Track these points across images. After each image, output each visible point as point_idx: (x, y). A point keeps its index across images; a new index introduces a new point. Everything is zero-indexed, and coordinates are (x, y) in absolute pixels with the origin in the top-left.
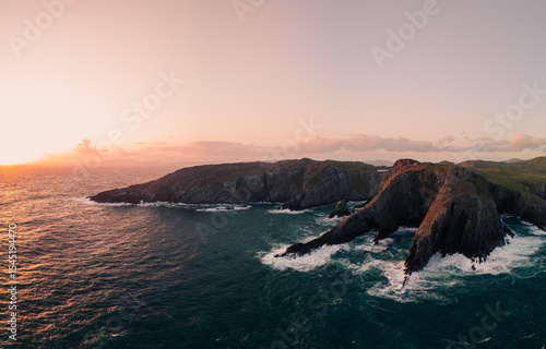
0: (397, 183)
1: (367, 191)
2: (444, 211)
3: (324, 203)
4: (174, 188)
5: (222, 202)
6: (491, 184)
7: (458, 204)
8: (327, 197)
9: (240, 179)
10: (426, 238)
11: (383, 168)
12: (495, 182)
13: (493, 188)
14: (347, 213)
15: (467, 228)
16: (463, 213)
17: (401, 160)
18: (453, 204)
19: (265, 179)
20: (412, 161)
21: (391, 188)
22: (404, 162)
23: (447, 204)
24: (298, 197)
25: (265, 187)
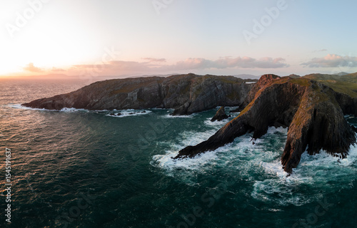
0: (266, 93)
1: (239, 99)
2: (309, 117)
3: (206, 109)
4: (89, 97)
5: (126, 108)
6: (337, 93)
7: (319, 110)
8: (209, 103)
9: (141, 90)
10: (298, 140)
11: (249, 80)
12: (339, 92)
13: (338, 97)
14: (226, 117)
15: (329, 130)
16: (323, 118)
17: (266, 75)
18: (315, 111)
19: (159, 90)
20: (274, 76)
21: (261, 98)
22: (268, 77)
23: (310, 111)
24: (186, 105)
25: (160, 95)
